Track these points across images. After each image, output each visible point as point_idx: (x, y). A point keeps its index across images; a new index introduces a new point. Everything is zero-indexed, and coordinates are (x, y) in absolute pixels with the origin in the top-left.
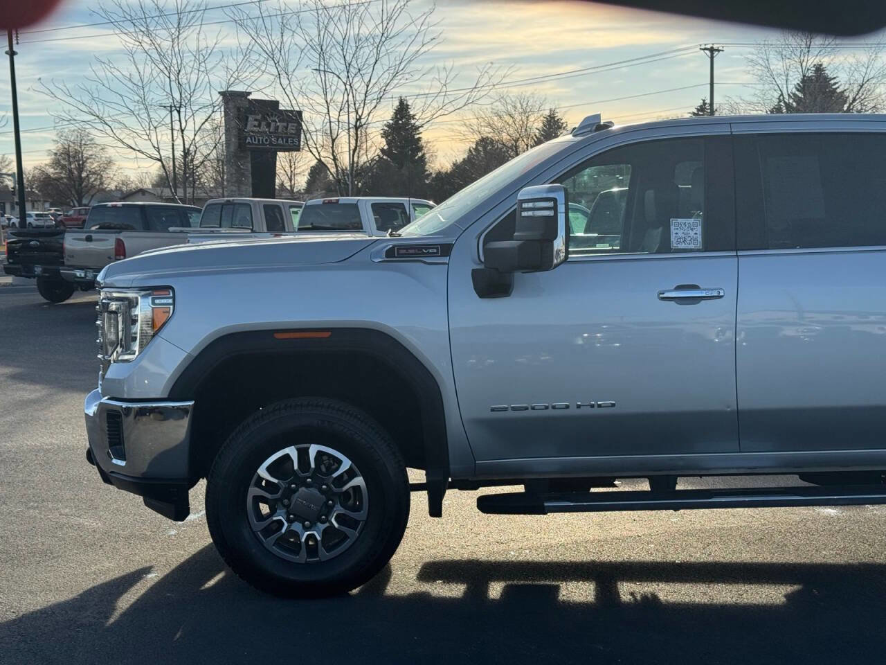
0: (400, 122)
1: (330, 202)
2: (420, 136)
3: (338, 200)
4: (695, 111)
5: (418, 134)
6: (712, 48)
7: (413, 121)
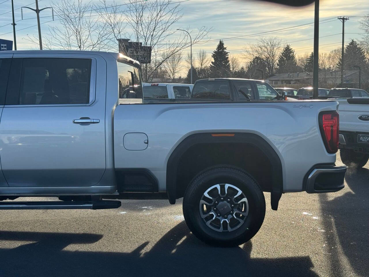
0: (220, 51)
1: (154, 85)
2: (228, 56)
3: (158, 84)
4: (349, 45)
5: (227, 55)
6: (343, 18)
7: (225, 50)
